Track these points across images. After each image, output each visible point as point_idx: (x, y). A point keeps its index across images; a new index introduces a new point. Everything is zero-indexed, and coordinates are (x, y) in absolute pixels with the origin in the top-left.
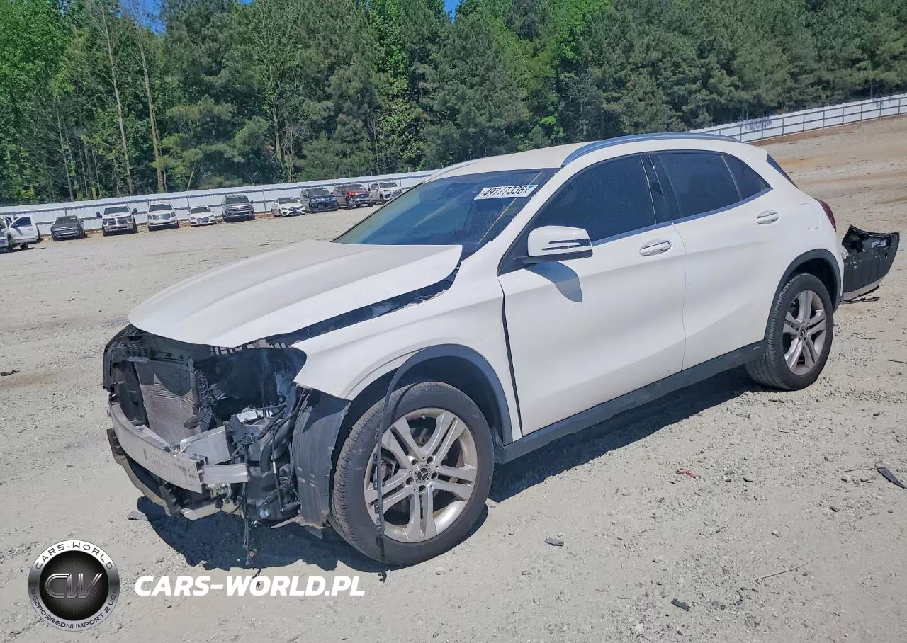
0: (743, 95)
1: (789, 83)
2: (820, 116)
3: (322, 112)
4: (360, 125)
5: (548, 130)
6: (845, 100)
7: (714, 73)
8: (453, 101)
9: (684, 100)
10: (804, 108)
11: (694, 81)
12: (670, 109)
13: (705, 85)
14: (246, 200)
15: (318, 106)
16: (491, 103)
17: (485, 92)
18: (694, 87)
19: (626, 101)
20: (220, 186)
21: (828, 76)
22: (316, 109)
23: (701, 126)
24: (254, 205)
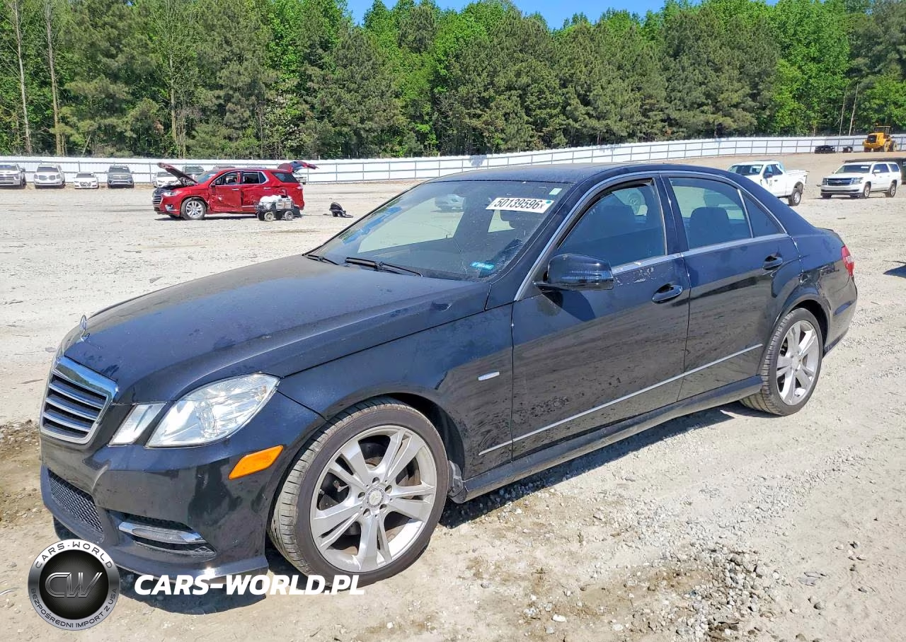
0: (594, 123)
1: (639, 118)
2: (665, 148)
3: (214, 100)
4: (247, 114)
5: (422, 137)
6: (689, 137)
7: (571, 102)
8: (330, 102)
9: (544, 123)
10: (652, 139)
11: (555, 106)
12: (532, 130)
13: (563, 111)
14: (128, 170)
15: (210, 94)
16: (363, 108)
17: (359, 98)
18: (554, 112)
19: (484, 119)
20: (112, 155)
21: (675, 115)
22: (207, 97)
23: (556, 146)
24: (133, 176)
